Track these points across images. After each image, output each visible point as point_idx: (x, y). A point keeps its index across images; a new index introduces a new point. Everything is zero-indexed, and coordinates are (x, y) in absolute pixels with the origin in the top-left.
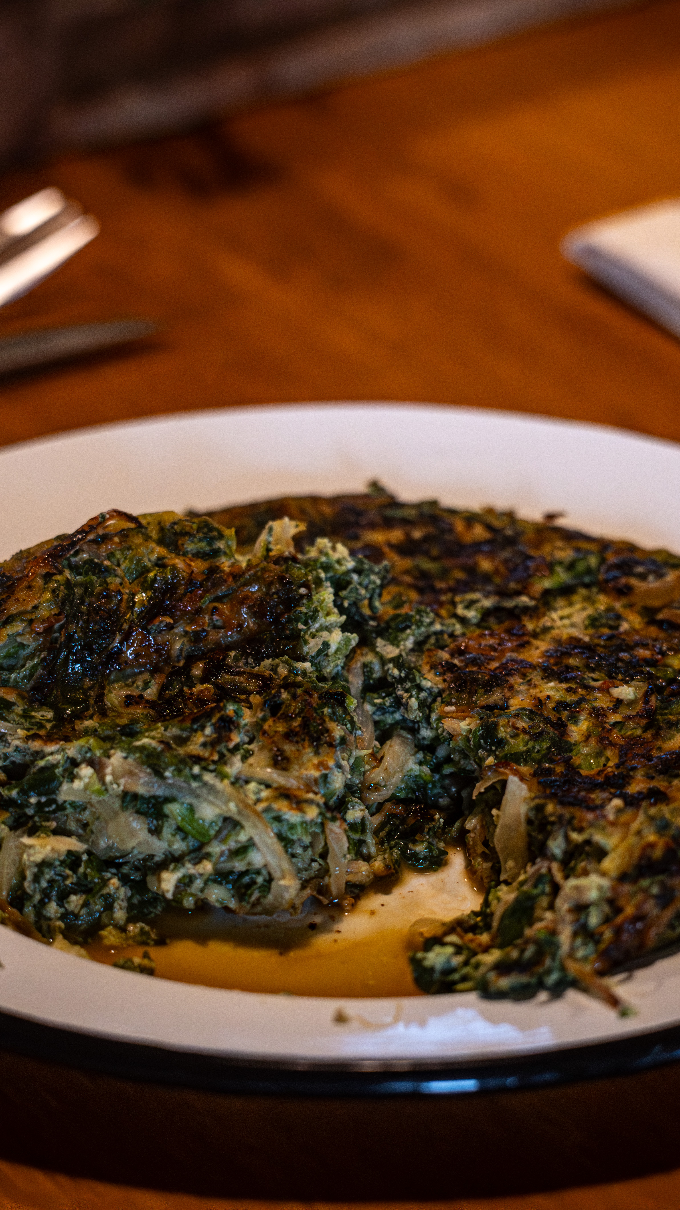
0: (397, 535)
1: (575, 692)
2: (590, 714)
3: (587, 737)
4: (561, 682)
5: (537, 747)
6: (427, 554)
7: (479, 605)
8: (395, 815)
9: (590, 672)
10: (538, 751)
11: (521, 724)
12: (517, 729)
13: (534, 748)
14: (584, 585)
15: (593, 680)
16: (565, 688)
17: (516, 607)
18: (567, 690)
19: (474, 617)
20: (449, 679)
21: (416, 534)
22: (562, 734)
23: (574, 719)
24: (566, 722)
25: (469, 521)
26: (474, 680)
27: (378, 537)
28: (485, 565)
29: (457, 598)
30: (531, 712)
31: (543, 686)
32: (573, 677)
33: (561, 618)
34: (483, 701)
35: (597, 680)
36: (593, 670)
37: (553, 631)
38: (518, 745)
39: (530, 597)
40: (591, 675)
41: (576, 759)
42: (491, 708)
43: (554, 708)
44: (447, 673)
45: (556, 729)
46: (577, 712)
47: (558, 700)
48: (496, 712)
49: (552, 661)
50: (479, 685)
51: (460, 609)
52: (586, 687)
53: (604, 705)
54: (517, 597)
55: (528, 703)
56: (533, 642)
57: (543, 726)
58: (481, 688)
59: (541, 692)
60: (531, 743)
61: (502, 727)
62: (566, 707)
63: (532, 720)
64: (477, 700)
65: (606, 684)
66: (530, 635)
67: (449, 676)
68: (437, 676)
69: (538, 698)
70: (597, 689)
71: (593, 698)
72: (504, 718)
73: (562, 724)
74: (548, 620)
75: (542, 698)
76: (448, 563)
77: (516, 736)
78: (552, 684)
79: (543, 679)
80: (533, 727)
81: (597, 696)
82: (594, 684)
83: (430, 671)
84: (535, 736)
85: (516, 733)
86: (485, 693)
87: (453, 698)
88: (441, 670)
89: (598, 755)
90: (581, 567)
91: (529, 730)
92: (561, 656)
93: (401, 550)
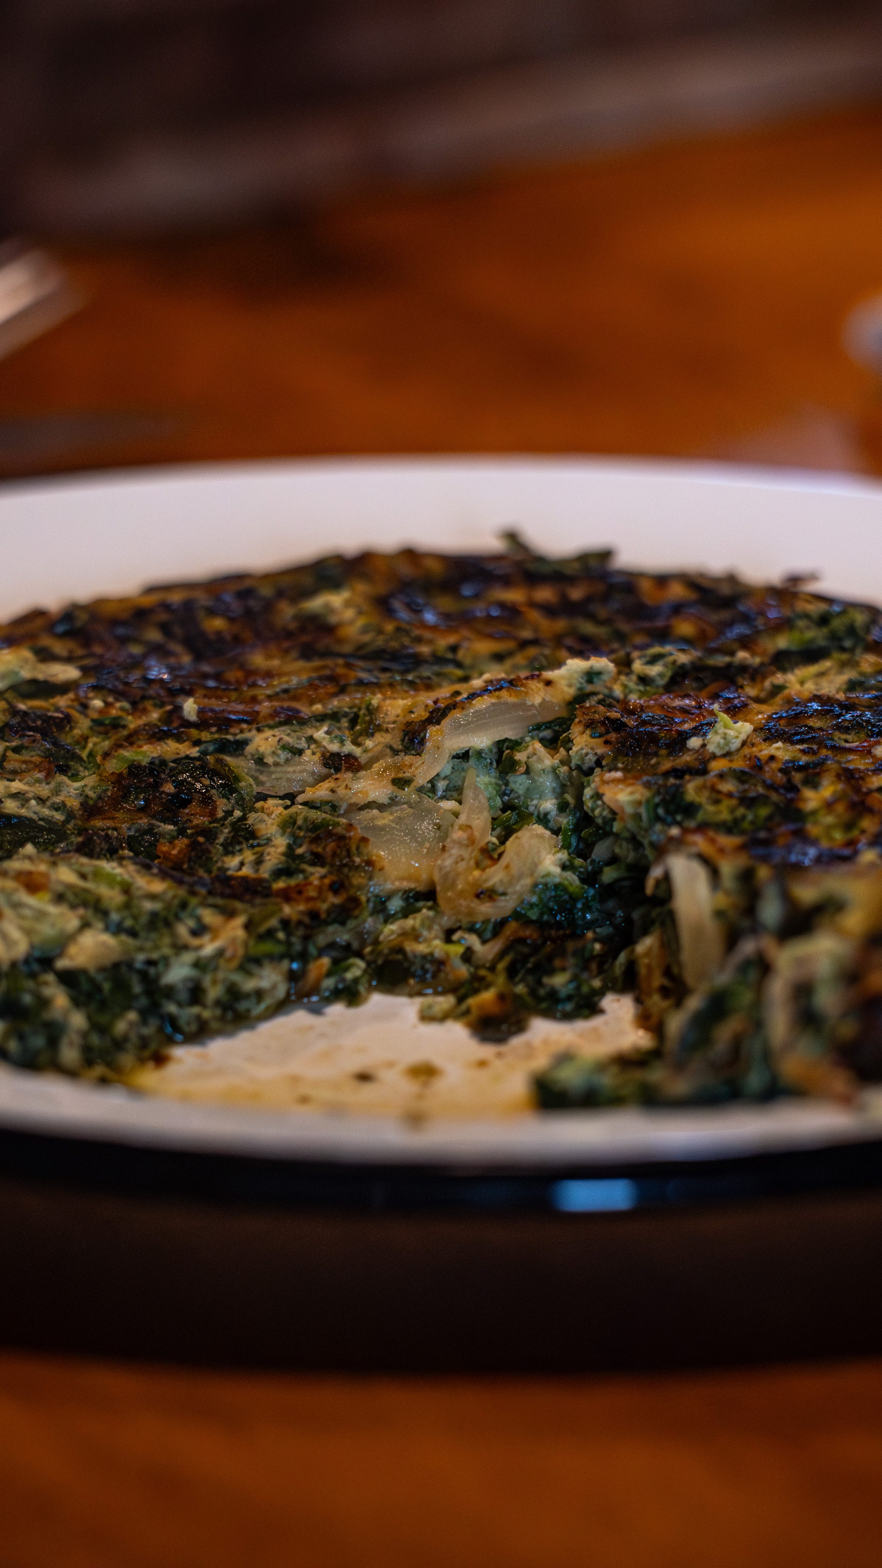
0: (545, 594)
1: (814, 753)
2: (839, 776)
3: (829, 806)
4: (793, 743)
5: (750, 817)
6: (592, 617)
7: (670, 659)
8: (521, 941)
9: (842, 733)
10: (752, 821)
11: (728, 786)
12: (719, 792)
13: (744, 817)
14: (843, 649)
15: (846, 741)
16: (799, 749)
17: (729, 665)
18: (803, 752)
19: (661, 675)
20: (613, 739)
21: (576, 594)
22: (791, 801)
23: (813, 782)
24: (799, 786)
25: (662, 580)
26: (653, 739)
27: (514, 596)
28: (685, 628)
29: (635, 654)
30: (743, 772)
31: (764, 746)
32: (813, 737)
33: (802, 683)
34: (667, 765)
35: (853, 741)
36: (846, 730)
37: (786, 692)
38: (719, 812)
39: (753, 654)
40: (844, 736)
41: (813, 830)
42: (679, 773)
43: (780, 770)
44: (610, 732)
45: (781, 794)
46: (818, 775)
47: (787, 762)
48: (687, 777)
49: (782, 722)
50: (662, 745)
51: (638, 666)
52: (834, 748)
53: (862, 767)
54: (732, 654)
55: (738, 764)
56: (754, 706)
57: (760, 790)
58: (664, 749)
59: (760, 751)
60: (741, 811)
61: (692, 789)
62: (800, 769)
63: (743, 782)
64: (658, 763)
65: (866, 744)
66: (749, 697)
67: (613, 736)
68: (595, 737)
69: (756, 757)
70: (851, 751)
71: (843, 760)
72: (698, 781)
73: (792, 788)
74: (779, 678)
75: (762, 758)
76: (624, 627)
77: (717, 802)
78: (780, 744)
79: (765, 740)
80: (745, 791)
81: (851, 757)
82: (848, 745)
83: (584, 732)
84: (747, 802)
85: (717, 796)
86: (670, 754)
87: (620, 762)
88: (602, 729)
89: (848, 826)
90: (837, 624)
91: (736, 794)
92: (797, 716)
93: (549, 610)
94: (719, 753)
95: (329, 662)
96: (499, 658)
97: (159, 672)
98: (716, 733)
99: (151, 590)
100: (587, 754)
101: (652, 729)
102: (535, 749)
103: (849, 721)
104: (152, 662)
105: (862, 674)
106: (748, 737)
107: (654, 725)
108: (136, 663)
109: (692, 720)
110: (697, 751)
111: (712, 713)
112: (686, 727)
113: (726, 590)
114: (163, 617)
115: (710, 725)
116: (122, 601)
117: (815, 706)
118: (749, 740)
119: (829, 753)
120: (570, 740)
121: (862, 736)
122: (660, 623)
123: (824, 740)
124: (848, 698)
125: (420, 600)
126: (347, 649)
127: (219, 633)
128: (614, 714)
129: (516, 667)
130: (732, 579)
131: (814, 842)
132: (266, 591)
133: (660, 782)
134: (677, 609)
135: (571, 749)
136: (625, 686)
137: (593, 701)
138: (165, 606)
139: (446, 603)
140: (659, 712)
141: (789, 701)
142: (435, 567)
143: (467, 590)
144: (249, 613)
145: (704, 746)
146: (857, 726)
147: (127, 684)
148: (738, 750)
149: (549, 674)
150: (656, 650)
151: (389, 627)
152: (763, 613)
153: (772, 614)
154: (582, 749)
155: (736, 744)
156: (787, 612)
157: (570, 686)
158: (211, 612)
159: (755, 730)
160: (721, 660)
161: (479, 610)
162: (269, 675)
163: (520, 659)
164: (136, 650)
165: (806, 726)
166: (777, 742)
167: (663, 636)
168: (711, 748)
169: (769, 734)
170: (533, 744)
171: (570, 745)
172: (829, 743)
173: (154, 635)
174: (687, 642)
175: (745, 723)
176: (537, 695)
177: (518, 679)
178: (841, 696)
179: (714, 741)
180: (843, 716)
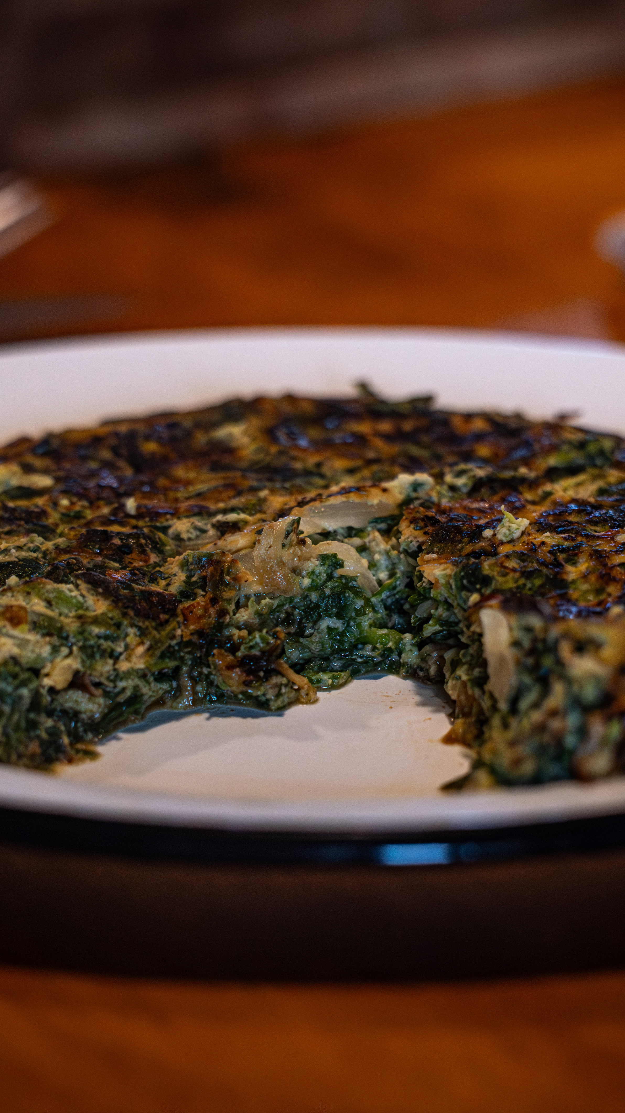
0: (385, 426)
1: (573, 540)
2: (591, 556)
3: (585, 577)
4: (558, 533)
5: (529, 585)
6: (418, 443)
7: (472, 474)
9: (591, 525)
10: (530, 589)
11: (512, 564)
12: (506, 568)
13: (524, 585)
14: (595, 466)
15: (596, 532)
16: (562, 537)
17: (514, 478)
18: (565, 539)
19: (465, 485)
20: (430, 531)
21: (408, 426)
22: (557, 573)
23: (572, 560)
24: (564, 563)
25: (468, 417)
26: (458, 530)
27: (364, 428)
28: (484, 451)
29: (447, 470)
30: (523, 554)
31: (537, 535)
32: (572, 529)
33: (565, 490)
34: (468, 549)
35: (600, 531)
36: (595, 523)
37: (553, 497)
38: (506, 582)
39: (530, 469)
40: (593, 528)
41: (574, 594)
42: (476, 554)
43: (549, 552)
44: (428, 526)
45: (551, 569)
46: (576, 555)
47: (554, 546)
48: (483, 557)
49: (550, 518)
50: (465, 535)
51: (449, 478)
52: (587, 536)
53: (608, 549)
54: (516, 469)
55: (519, 548)
56: (530, 507)
57: (535, 565)
58: (466, 537)
59: (535, 539)
60: (522, 581)
61: (487, 566)
62: (563, 551)
63: (523, 561)
64: (462, 548)
65: (610, 533)
66: (527, 501)
67: (430, 529)
68: (416, 530)
69: (532, 542)
70: (599, 538)
71: (594, 544)
72: (491, 561)
73: (558, 565)
74: (548, 487)
75: (536, 543)
76: (441, 450)
77: (505, 575)
78: (548, 534)
79: (538, 531)
80: (525, 567)
81: (599, 542)
82: (596, 534)
83: (409, 526)
84: (528, 575)
85: (505, 571)
86: (470, 541)
87: (435, 548)
88: (421, 524)
89: (599, 591)
90: (592, 448)
91: (519, 569)
92: (561, 513)
93: (388, 438)
94: (505, 540)
95: (230, 474)
96: (351, 471)
97: (109, 480)
98: (503, 526)
99: (107, 423)
100: (411, 542)
101: (457, 524)
102: (375, 537)
103: (598, 517)
104: (105, 473)
105: (609, 484)
106: (526, 529)
107: (459, 521)
108: (93, 474)
109: (486, 517)
110: (490, 539)
111: (500, 512)
112: (482, 522)
113: (513, 424)
114: (113, 442)
115: (500, 520)
116: (85, 431)
117: (573, 506)
118: (526, 531)
119: (584, 539)
120: (399, 532)
121: (607, 527)
122: (465, 448)
123: (580, 531)
124: (596, 501)
125: (296, 430)
126: (244, 464)
127: (153, 454)
128: (432, 513)
129: (364, 479)
130: (518, 416)
131: (575, 603)
132: (187, 424)
133: (465, 561)
134: (479, 437)
135: (400, 538)
136: (439, 493)
137: (417, 503)
138: (116, 434)
139: (314, 433)
140: (462, 512)
141: (555, 503)
142: (307, 408)
143: (330, 424)
144: (173, 440)
145: (494, 535)
146: (603, 521)
147: (86, 489)
148: (519, 538)
149: (385, 485)
150: (462, 466)
151: (274, 449)
152: (539, 441)
153: (546, 441)
154: (408, 538)
155: (517, 534)
156: (555, 440)
157: (400, 493)
158: (148, 438)
159: (530, 524)
160: (508, 474)
161: (338, 437)
162: (188, 483)
163: (366, 473)
164: (93, 465)
165: (567, 521)
166: (546, 532)
167: (468, 457)
168: (500, 537)
169: (540, 526)
170: (373, 533)
171: (399, 535)
172: (583, 533)
173: (106, 454)
174: (485, 461)
175: (524, 519)
176: (375, 498)
177: (364, 487)
178: (592, 500)
179: (502, 533)
180: (593, 513)
